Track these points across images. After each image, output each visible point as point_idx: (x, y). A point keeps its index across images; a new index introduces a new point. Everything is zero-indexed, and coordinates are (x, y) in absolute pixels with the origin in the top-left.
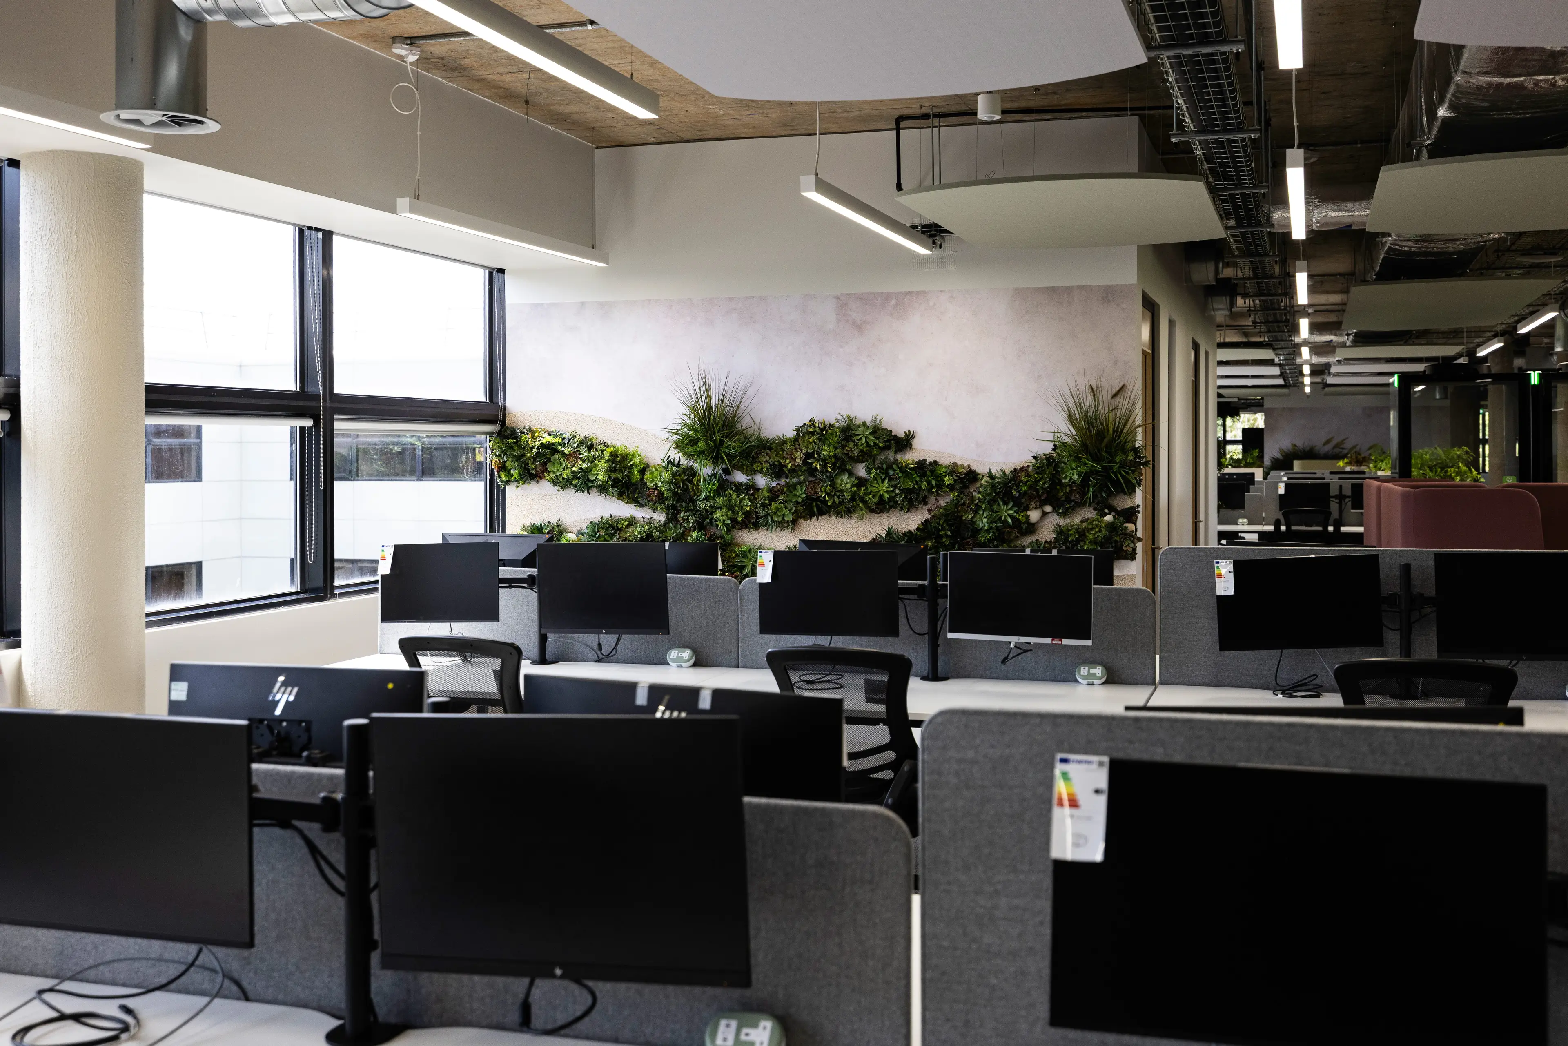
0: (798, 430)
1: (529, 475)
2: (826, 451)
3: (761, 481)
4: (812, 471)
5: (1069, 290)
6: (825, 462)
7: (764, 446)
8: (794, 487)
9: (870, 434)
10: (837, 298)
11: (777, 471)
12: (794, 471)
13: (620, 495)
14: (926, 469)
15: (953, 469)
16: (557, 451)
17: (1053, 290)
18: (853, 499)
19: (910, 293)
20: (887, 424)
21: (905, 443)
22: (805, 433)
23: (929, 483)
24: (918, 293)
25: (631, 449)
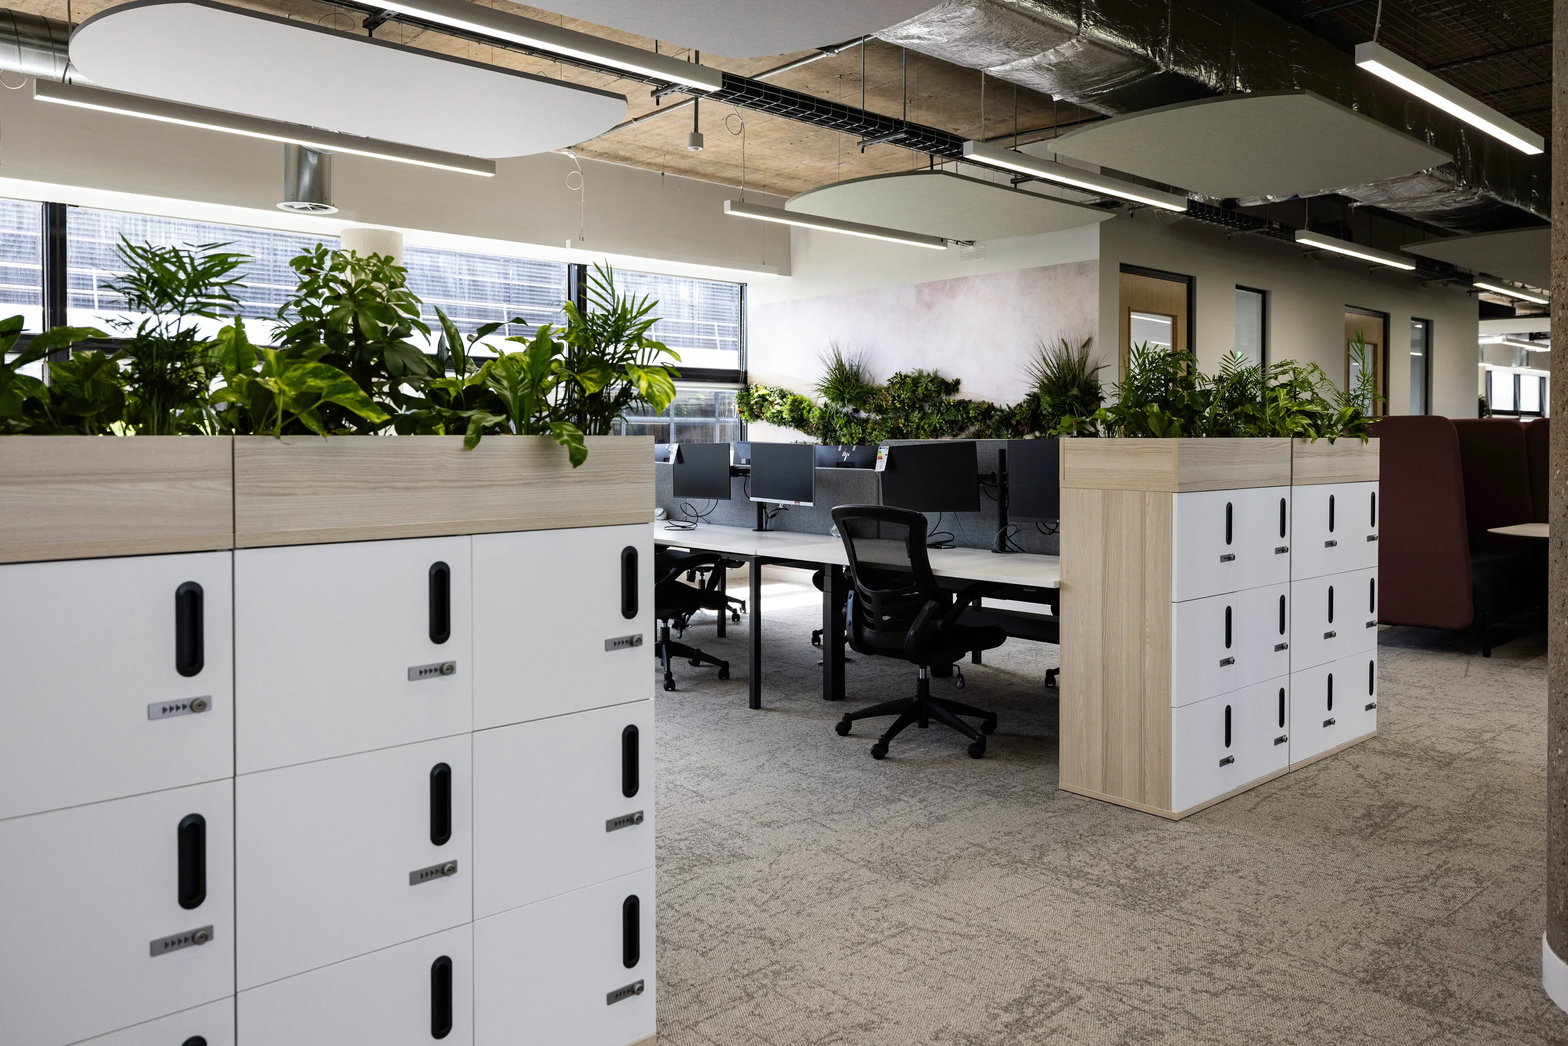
0: (890, 380)
1: (756, 416)
2: (905, 394)
4: (898, 409)
5: (1055, 267)
6: (903, 402)
7: (874, 392)
8: (886, 420)
9: (930, 381)
10: (917, 286)
11: (879, 410)
12: (887, 409)
13: (797, 427)
14: (964, 405)
15: (979, 405)
16: (767, 400)
17: (1045, 269)
18: (918, 428)
19: (958, 279)
20: (941, 374)
21: (954, 387)
23: (962, 416)
24: (963, 278)
25: (804, 396)
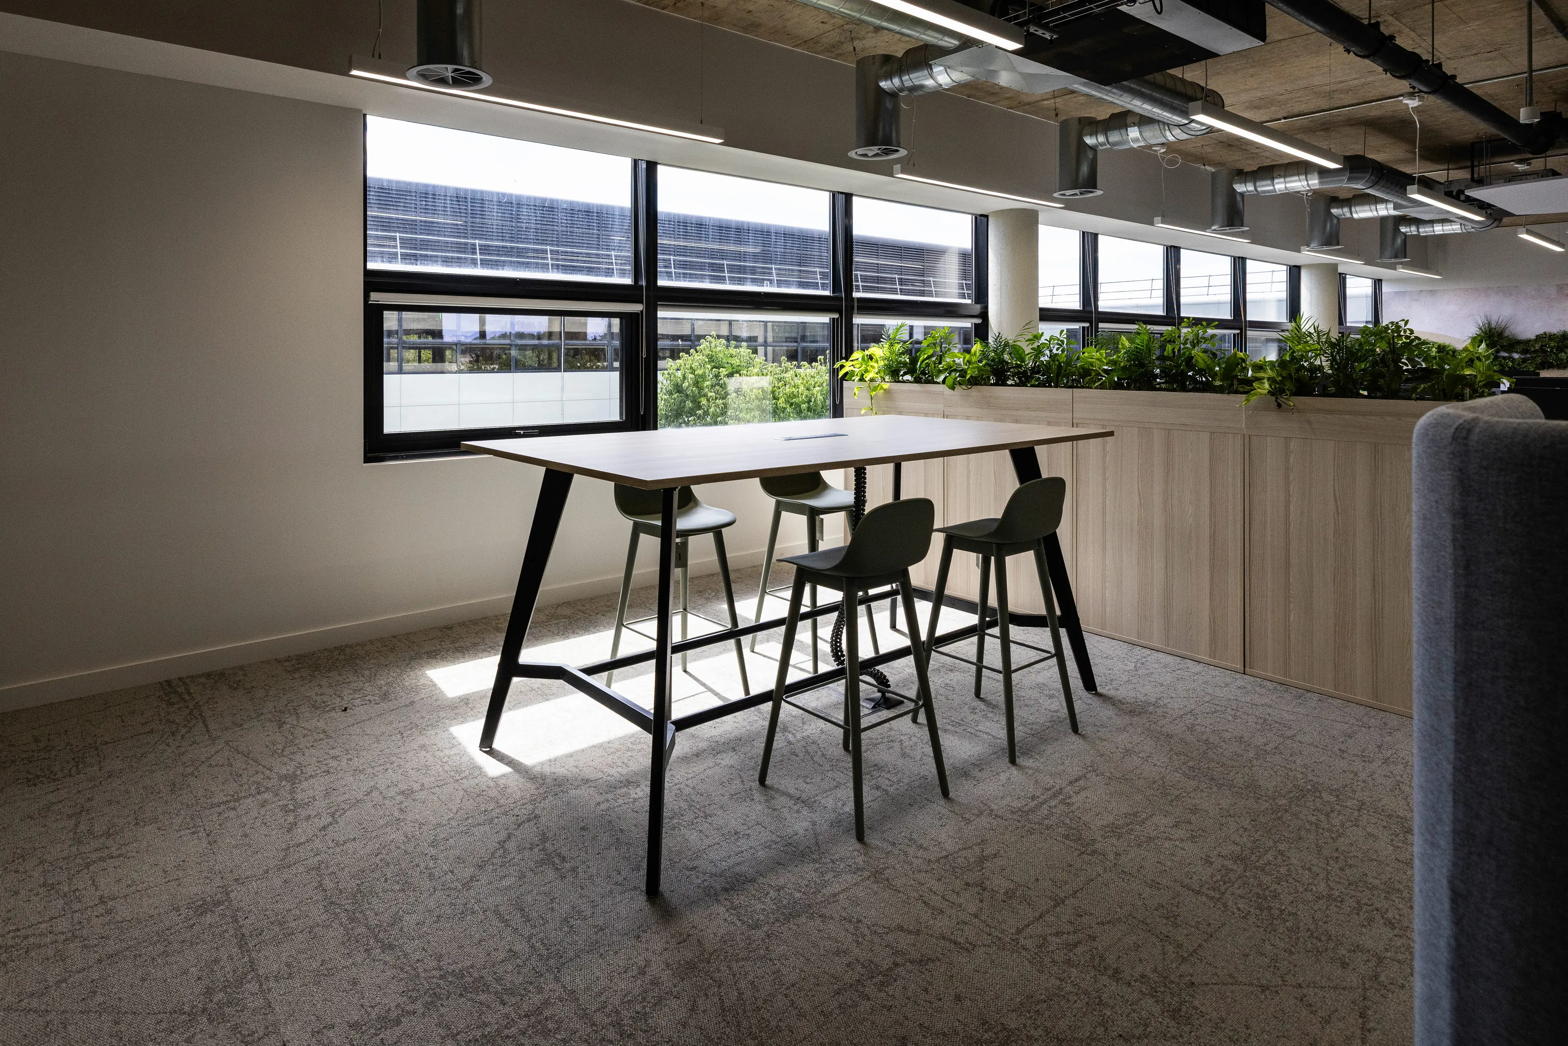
0: (1537, 336)
2: (1552, 344)
3: (1516, 356)
4: (1545, 352)
6: (1552, 348)
7: (1519, 342)
8: (1535, 357)
11: (1525, 352)
12: (1536, 351)
22: (1539, 338)
25: (1447, 343)
